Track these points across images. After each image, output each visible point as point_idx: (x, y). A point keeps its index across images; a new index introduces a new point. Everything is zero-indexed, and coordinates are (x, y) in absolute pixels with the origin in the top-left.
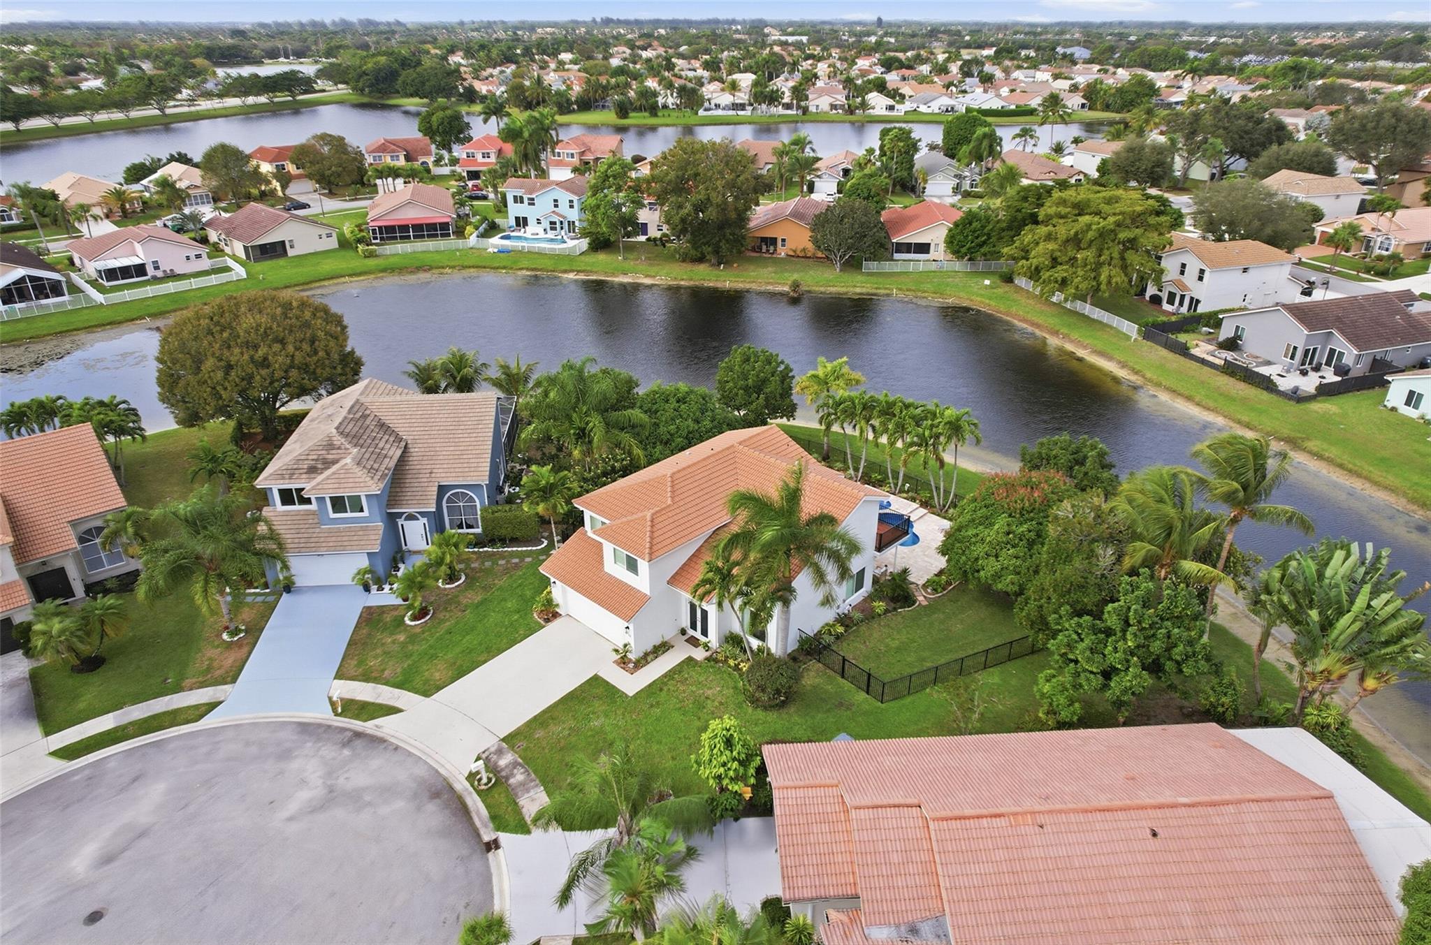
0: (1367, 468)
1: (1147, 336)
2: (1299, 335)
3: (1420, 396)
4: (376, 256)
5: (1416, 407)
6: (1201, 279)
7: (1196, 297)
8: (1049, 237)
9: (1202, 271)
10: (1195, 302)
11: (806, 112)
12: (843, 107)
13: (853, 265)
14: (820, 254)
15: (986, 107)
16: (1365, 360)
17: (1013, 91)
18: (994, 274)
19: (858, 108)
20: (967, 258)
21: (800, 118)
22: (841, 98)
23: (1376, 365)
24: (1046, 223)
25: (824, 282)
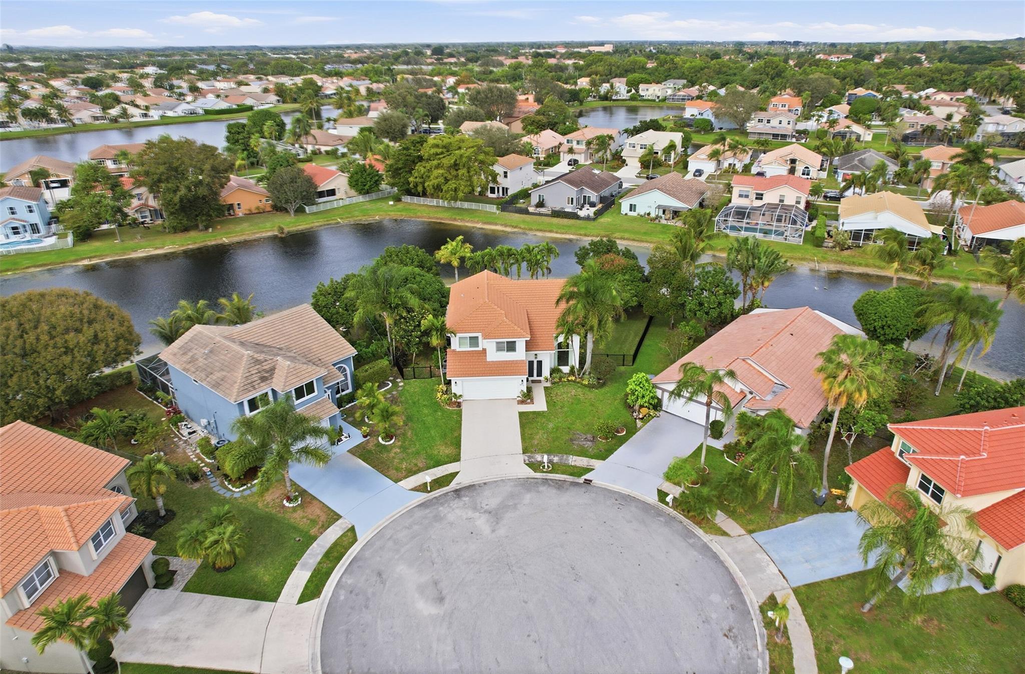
0: (644, 238)
1: (503, 210)
2: (573, 192)
3: (635, 205)
5: (635, 211)
6: (506, 176)
7: (505, 187)
8: (438, 167)
9: (506, 173)
10: (505, 190)
11: (74, 125)
12: (103, 118)
13: (300, 211)
14: (269, 209)
15: (217, 108)
16: (598, 198)
17: (218, 96)
18: (385, 199)
19: (121, 117)
20: (367, 192)
21: (74, 129)
22: (97, 110)
23: (602, 199)
24: (429, 160)
25: (292, 224)
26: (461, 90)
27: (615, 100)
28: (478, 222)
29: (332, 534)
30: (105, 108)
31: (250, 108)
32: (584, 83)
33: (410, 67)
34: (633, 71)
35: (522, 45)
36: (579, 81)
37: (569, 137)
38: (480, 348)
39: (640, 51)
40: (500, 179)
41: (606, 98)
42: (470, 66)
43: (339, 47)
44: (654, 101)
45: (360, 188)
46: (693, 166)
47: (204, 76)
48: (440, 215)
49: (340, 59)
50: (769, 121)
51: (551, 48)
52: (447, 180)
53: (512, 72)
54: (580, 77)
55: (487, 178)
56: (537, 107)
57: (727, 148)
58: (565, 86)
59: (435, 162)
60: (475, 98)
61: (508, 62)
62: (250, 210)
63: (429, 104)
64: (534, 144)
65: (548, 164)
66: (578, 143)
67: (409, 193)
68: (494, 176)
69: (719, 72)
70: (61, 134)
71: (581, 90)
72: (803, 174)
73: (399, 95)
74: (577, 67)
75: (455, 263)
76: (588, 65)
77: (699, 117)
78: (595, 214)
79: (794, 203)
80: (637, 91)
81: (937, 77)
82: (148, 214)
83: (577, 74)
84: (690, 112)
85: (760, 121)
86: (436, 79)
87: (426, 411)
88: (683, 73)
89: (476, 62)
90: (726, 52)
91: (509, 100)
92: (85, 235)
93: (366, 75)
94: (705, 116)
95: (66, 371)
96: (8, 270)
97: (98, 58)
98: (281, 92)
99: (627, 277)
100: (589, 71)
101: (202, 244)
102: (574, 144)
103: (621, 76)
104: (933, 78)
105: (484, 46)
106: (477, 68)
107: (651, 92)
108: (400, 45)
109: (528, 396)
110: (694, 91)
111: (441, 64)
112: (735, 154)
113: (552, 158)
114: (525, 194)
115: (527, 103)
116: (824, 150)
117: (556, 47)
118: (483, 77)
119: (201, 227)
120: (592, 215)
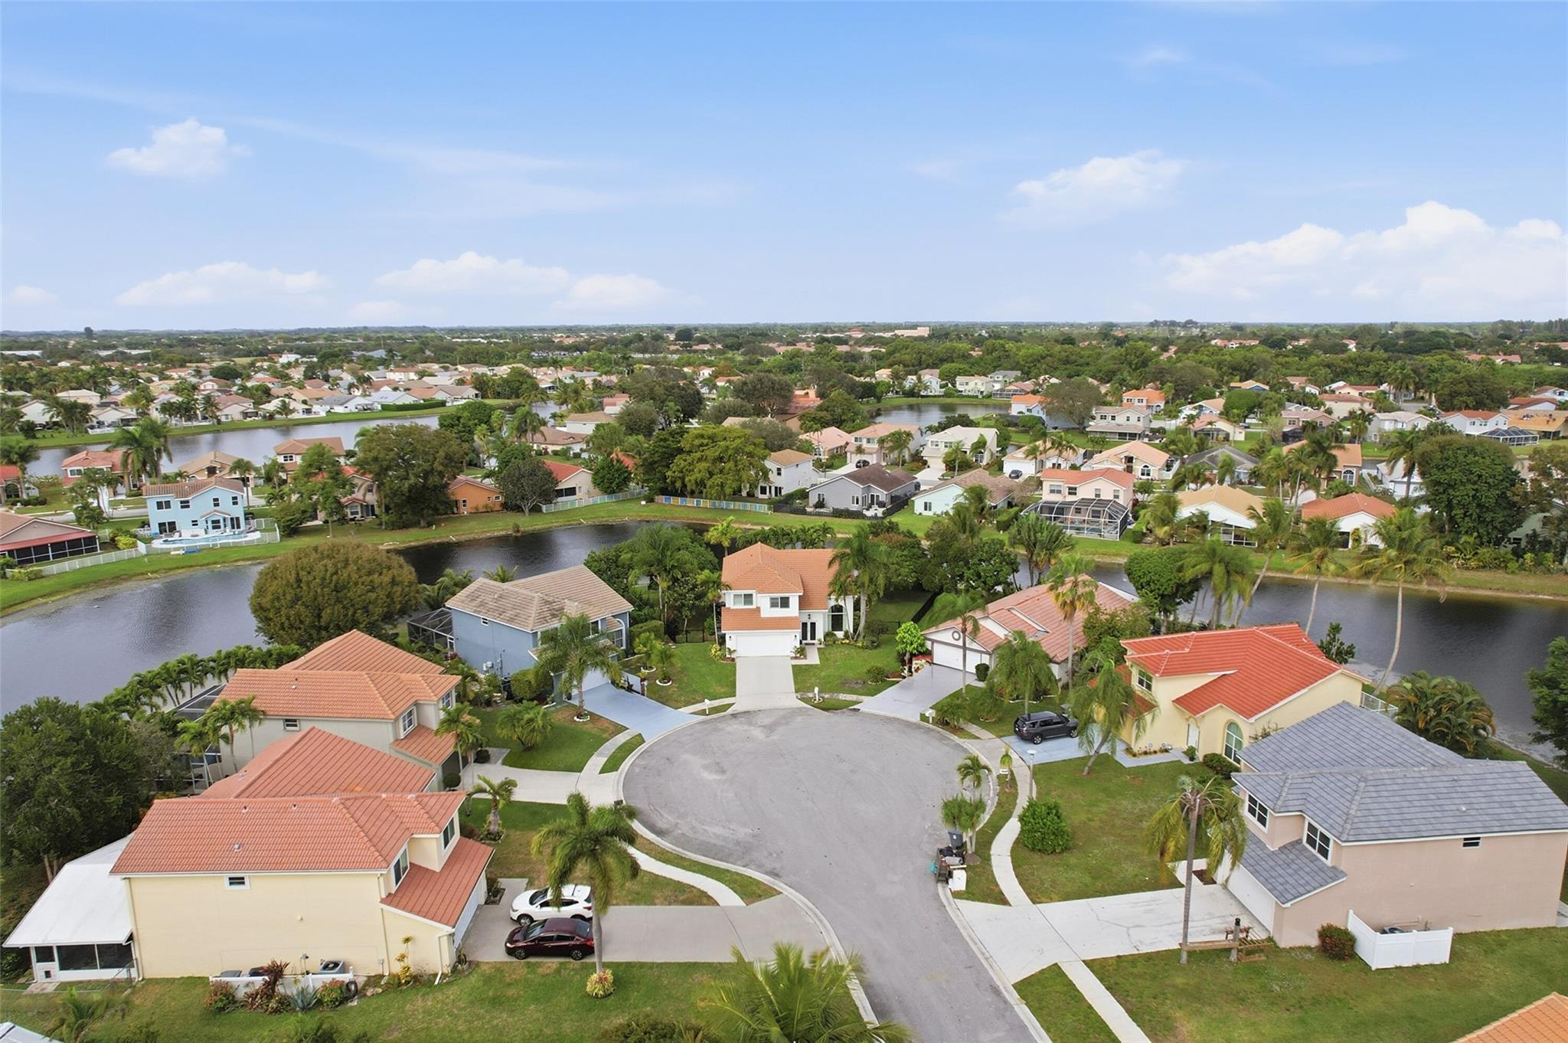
1: (776, 510)
2: (857, 490)
3: (931, 504)
4: (43, 577)
5: (930, 510)
6: (779, 474)
7: (779, 486)
8: (700, 460)
9: (779, 470)
10: (778, 490)
11: (219, 422)
12: (256, 414)
13: (536, 509)
14: (498, 508)
15: (399, 403)
16: (889, 497)
17: (396, 389)
18: (637, 498)
19: (278, 413)
20: (613, 492)
21: (219, 427)
22: (248, 405)
23: (893, 499)
24: (689, 452)
25: (528, 523)
26: (720, 383)
27: (923, 396)
28: (746, 523)
29: (621, 739)
30: (257, 403)
31: (443, 404)
32: (883, 375)
33: (647, 356)
34: (949, 359)
35: (802, 328)
36: (878, 373)
37: (858, 434)
38: (753, 607)
39: (966, 335)
40: (772, 476)
41: (911, 393)
42: (730, 355)
43: (542, 330)
44: (977, 397)
45: (607, 485)
46: (1008, 468)
47: (370, 364)
48: (702, 516)
49: (548, 344)
50: (1113, 418)
51: (842, 332)
52: (711, 474)
53: (788, 362)
54: (879, 368)
55: (757, 474)
56: (819, 402)
57: (1049, 445)
58: (857, 379)
59: (698, 455)
60: (740, 391)
61: (782, 350)
62: (477, 508)
63: (682, 397)
64: (815, 442)
65: (830, 466)
66: (869, 441)
67: (664, 492)
68: (766, 473)
69: (1067, 362)
70: (205, 433)
71: (878, 384)
72: (1143, 474)
73: (645, 385)
74: (874, 356)
75: (726, 544)
76: (891, 353)
77: (1027, 413)
78: (884, 513)
79: (1112, 498)
80: (954, 385)
81: (1350, 368)
82: (359, 509)
83: (875, 364)
84: (1017, 408)
85: (1103, 417)
86: (686, 370)
87: (700, 664)
88: (1018, 363)
89: (738, 349)
90: (1085, 337)
91: (784, 393)
92: (291, 530)
93: (589, 365)
94: (1034, 413)
95: (371, 607)
96: (215, 563)
97: (213, 342)
98: (482, 385)
99: (905, 553)
100: (892, 359)
101: (426, 542)
102: (864, 442)
103: (934, 366)
104: (1345, 369)
105: (747, 329)
106: (739, 357)
107: (972, 385)
108: (629, 327)
109: (801, 652)
110: (1029, 385)
111: (689, 352)
112: (1061, 452)
113: (838, 457)
114: (803, 495)
115: (808, 397)
116: (1172, 447)
117: (850, 329)
118: (748, 368)
119: (423, 523)
120: (880, 515)
